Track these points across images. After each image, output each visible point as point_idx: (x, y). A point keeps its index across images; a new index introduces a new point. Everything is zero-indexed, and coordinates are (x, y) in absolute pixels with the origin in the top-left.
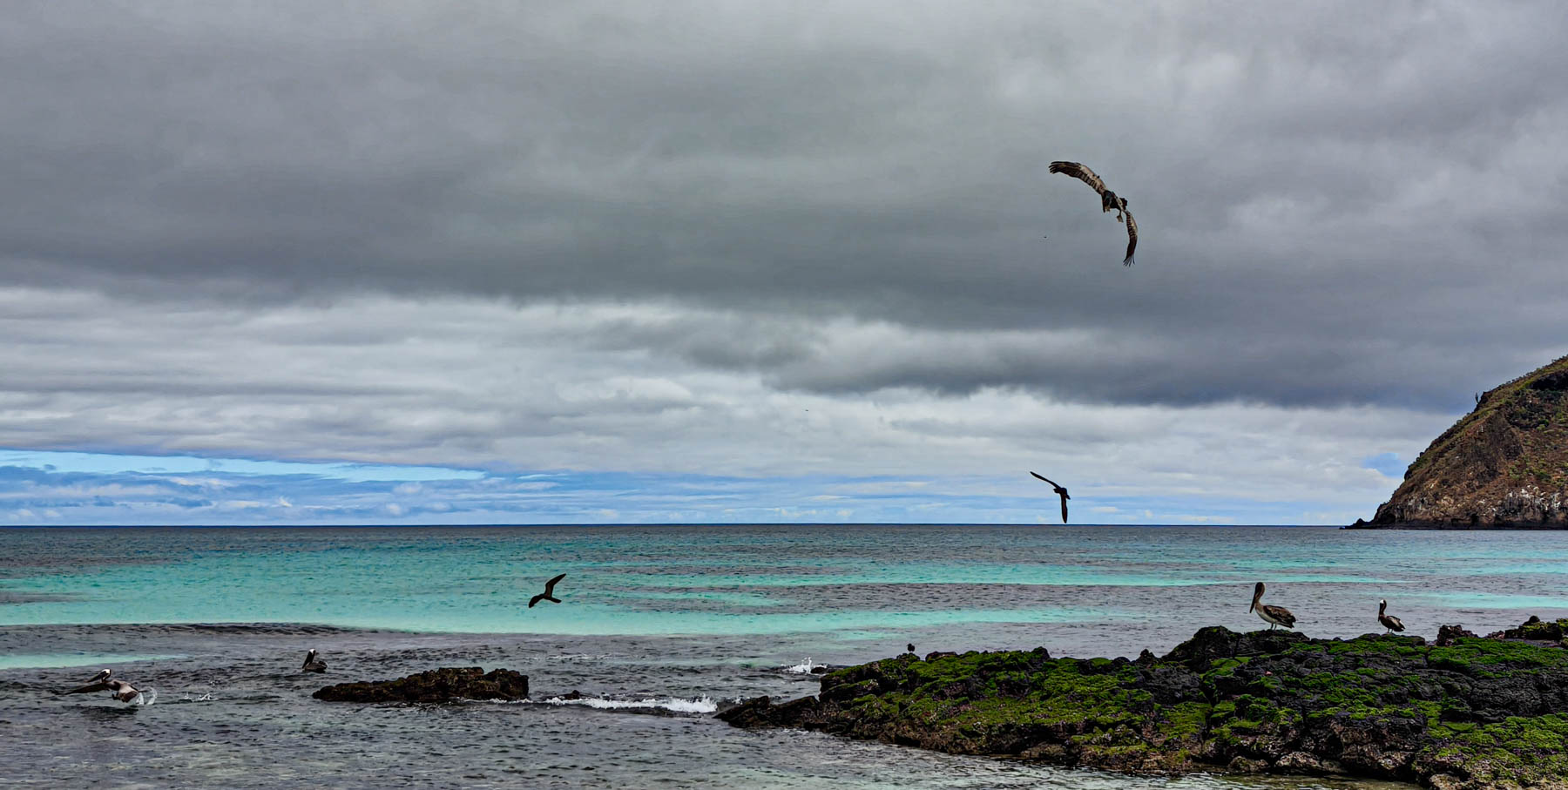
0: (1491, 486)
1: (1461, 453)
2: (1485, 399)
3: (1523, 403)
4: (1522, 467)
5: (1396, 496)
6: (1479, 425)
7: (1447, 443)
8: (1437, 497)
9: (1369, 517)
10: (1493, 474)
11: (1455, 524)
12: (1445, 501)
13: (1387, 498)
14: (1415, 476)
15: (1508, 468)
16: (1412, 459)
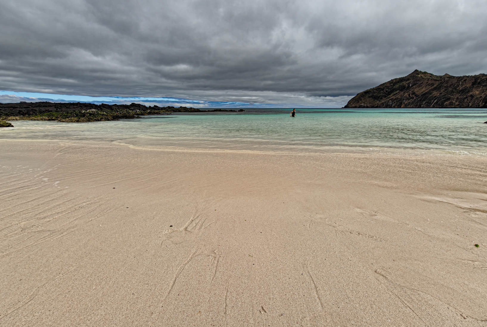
0: (358, 104)
1: (355, 100)
2: (358, 94)
3: (363, 94)
4: (362, 101)
5: (347, 105)
6: (358, 97)
7: (353, 99)
8: (352, 105)
9: (343, 107)
10: (359, 102)
11: (354, 107)
12: (353, 105)
13: (346, 105)
14: (349, 103)
15: (360, 102)
16: (349, 101)
